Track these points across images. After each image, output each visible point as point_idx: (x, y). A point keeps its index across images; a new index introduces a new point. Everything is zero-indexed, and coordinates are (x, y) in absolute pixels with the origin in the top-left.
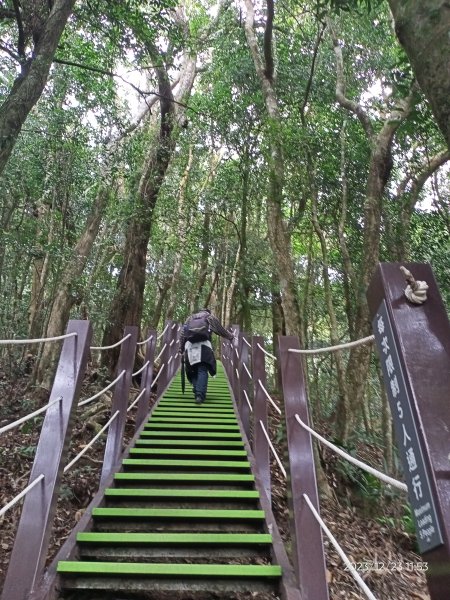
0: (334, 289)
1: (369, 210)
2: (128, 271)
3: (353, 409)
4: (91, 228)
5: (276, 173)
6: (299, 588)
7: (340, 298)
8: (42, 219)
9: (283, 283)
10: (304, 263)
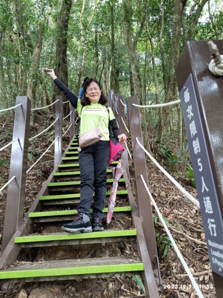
0: (158, 68)
1: (175, 22)
2: (59, 67)
3: (165, 125)
4: (38, 45)
5: (127, 4)
6: (139, 217)
7: (160, 73)
8: (15, 42)
9: (133, 67)
10: (143, 56)
